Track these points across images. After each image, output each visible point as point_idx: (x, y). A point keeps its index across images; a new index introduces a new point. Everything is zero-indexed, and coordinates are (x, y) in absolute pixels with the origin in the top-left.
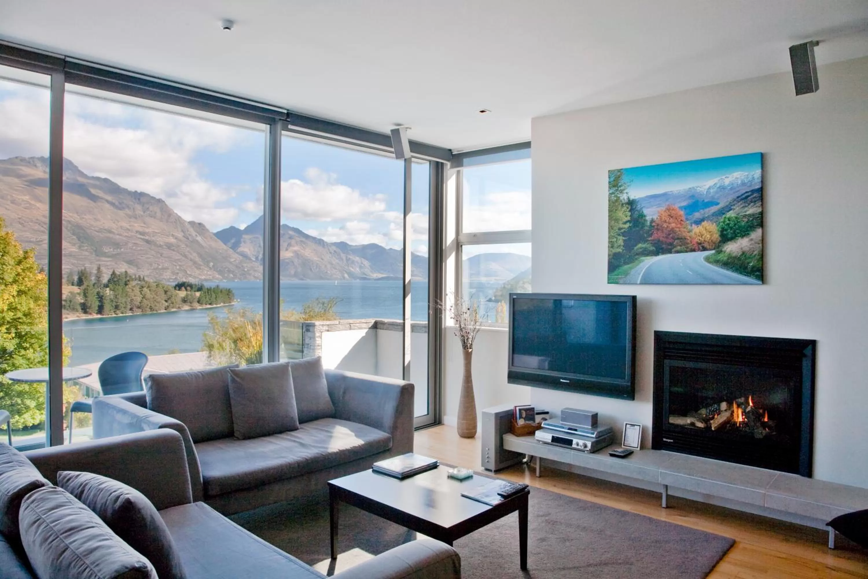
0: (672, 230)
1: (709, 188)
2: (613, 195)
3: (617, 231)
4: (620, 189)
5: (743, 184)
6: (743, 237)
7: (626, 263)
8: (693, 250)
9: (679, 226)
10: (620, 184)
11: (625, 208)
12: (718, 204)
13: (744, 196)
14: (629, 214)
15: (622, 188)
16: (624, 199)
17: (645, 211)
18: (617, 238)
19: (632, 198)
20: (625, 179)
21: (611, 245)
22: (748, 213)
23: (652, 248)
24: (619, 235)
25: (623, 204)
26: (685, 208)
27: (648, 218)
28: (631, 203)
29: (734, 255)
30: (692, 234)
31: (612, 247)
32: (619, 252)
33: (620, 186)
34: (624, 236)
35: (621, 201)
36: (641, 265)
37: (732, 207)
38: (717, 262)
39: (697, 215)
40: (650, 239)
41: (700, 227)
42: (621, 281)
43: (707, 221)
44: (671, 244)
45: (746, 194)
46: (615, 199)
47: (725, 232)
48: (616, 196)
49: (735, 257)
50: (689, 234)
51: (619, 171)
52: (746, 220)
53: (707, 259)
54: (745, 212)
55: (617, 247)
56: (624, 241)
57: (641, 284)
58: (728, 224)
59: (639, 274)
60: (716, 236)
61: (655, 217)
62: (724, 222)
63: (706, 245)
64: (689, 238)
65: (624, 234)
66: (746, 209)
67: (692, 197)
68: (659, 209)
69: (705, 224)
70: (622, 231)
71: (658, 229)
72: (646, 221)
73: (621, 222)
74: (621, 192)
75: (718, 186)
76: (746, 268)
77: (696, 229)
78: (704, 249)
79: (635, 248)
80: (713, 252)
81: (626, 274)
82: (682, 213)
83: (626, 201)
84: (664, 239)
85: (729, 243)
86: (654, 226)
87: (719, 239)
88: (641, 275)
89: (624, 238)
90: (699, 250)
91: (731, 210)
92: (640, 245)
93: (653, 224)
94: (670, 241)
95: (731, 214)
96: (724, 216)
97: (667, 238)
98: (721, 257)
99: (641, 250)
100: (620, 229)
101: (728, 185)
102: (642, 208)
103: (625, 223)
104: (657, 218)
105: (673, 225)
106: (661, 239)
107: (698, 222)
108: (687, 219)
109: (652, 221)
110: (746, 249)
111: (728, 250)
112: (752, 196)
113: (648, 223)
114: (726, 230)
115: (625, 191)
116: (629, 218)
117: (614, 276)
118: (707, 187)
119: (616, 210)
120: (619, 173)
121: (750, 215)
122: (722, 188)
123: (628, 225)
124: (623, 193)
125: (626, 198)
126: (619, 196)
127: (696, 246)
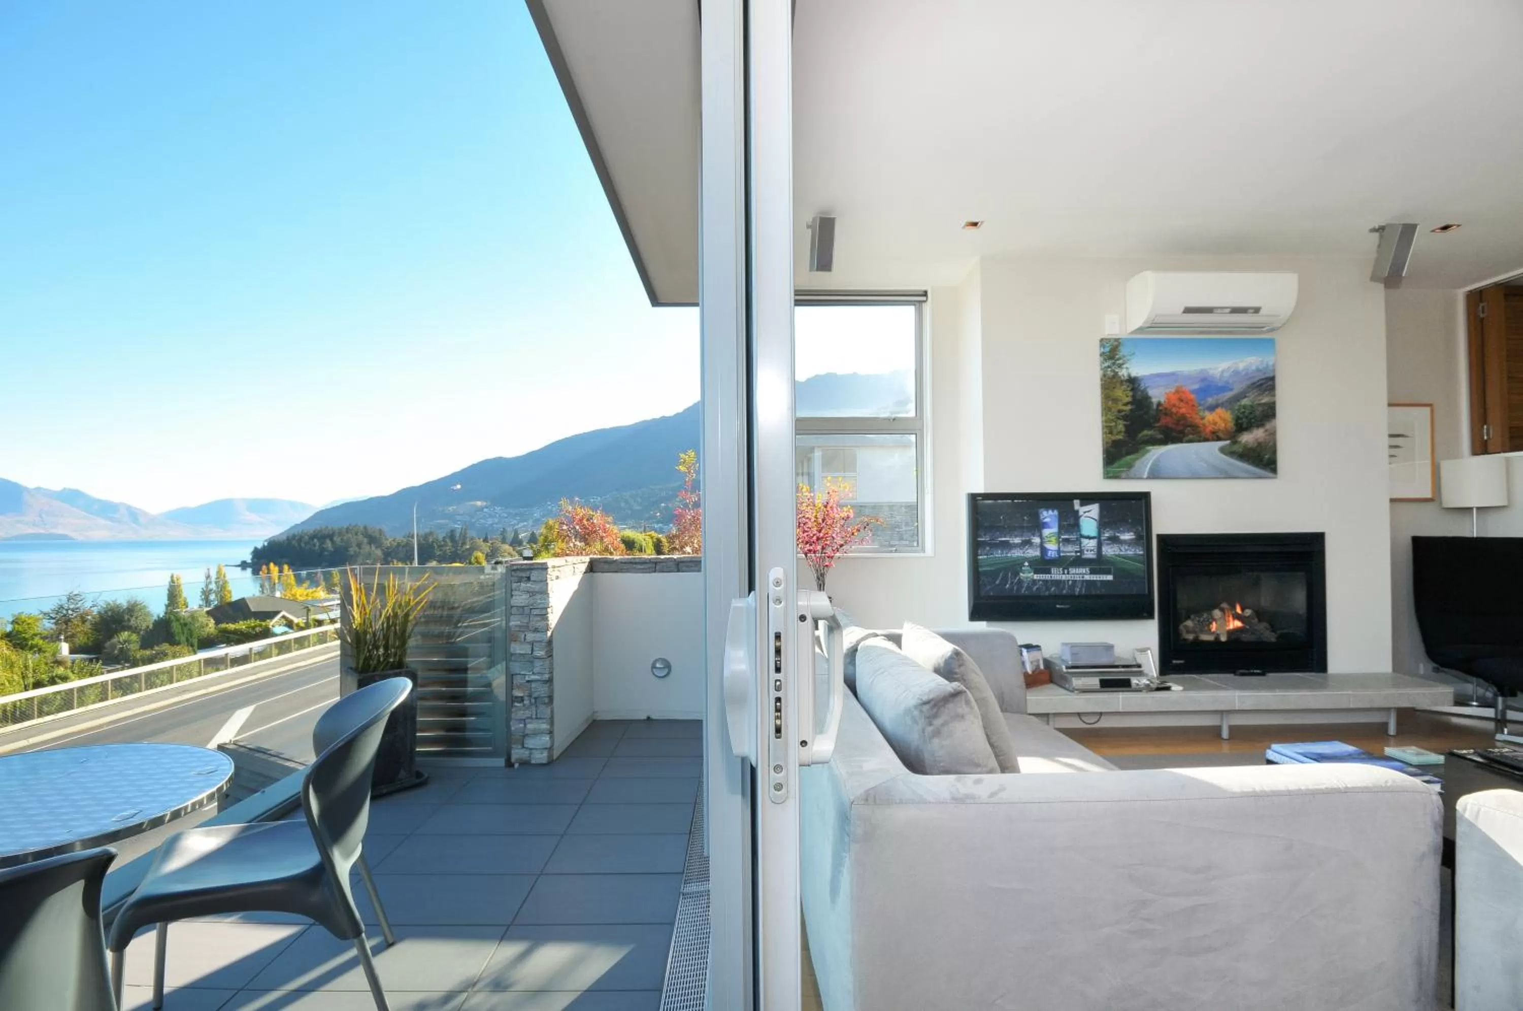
0: (1183, 417)
1: (1223, 372)
2: (1109, 369)
3: (1116, 413)
4: (1118, 362)
5: (1258, 370)
6: (1258, 426)
7: (1128, 453)
8: (1206, 440)
9: (1190, 412)
10: (1117, 357)
11: (1125, 387)
12: (1231, 390)
13: (1258, 384)
14: (1131, 394)
15: (1120, 362)
16: (1123, 375)
17: (1151, 392)
18: (1116, 422)
19: (1133, 374)
20: (1123, 351)
21: (1108, 429)
22: (1263, 401)
23: (1160, 436)
24: (1119, 418)
25: (1122, 381)
26: (1196, 392)
27: (1155, 400)
28: (1133, 382)
29: (1250, 446)
30: (1205, 421)
31: (1111, 433)
32: (1120, 440)
33: (1118, 359)
34: (1125, 420)
35: (1120, 377)
36: (1148, 456)
37: (1247, 395)
38: (1232, 454)
39: (1210, 401)
40: (1157, 425)
41: (1214, 414)
42: (1124, 475)
43: (1222, 408)
44: (1182, 432)
45: (1260, 382)
46: (1112, 374)
47: (1240, 421)
48: (1114, 371)
49: (1251, 449)
50: (1202, 422)
51: (1117, 340)
52: (1260, 409)
53: (1222, 450)
54: (1260, 400)
55: (1117, 435)
56: (1125, 426)
57: (1148, 478)
58: (1244, 412)
59: (1146, 466)
60: (1231, 425)
61: (1162, 400)
62: (1239, 410)
63: (1221, 435)
64: (1201, 426)
65: (1125, 418)
66: (1261, 398)
67: (1204, 380)
68: (1168, 391)
69: (1219, 410)
70: (1123, 413)
71: (1166, 414)
72: (1151, 403)
73: (1120, 403)
74: (1120, 366)
75: (1232, 370)
76: (1261, 460)
77: (1209, 417)
78: (1219, 439)
79: (1140, 435)
80: (1228, 442)
81: (1130, 466)
82: (1193, 396)
83: (1126, 378)
84: (1174, 426)
85: (1245, 433)
86: (1161, 410)
87: (1234, 428)
88: (1149, 466)
89: (1125, 423)
90: (1213, 440)
91: (1245, 397)
92: (1145, 432)
93: (1160, 408)
94: (1181, 428)
95: (1245, 402)
96: (1239, 403)
97: (1177, 424)
98: (1236, 448)
99: (1147, 438)
100: (1119, 411)
101: (1243, 371)
102: (1145, 389)
103: (1126, 404)
104: (1165, 402)
105: (1183, 410)
106: (1170, 425)
107: (1212, 408)
108: (1200, 405)
109: (1159, 404)
110: (1261, 440)
111: (1243, 441)
112: (1266, 385)
113: (1155, 406)
114: (1242, 419)
115: (1125, 366)
116: (1129, 399)
117: (1113, 469)
118: (1220, 370)
119: (1114, 388)
120: (1116, 343)
121: (1265, 404)
122: (1236, 373)
123: (1129, 407)
124: (1123, 368)
125: (1126, 375)
126: (1117, 370)
127: (1209, 436)
